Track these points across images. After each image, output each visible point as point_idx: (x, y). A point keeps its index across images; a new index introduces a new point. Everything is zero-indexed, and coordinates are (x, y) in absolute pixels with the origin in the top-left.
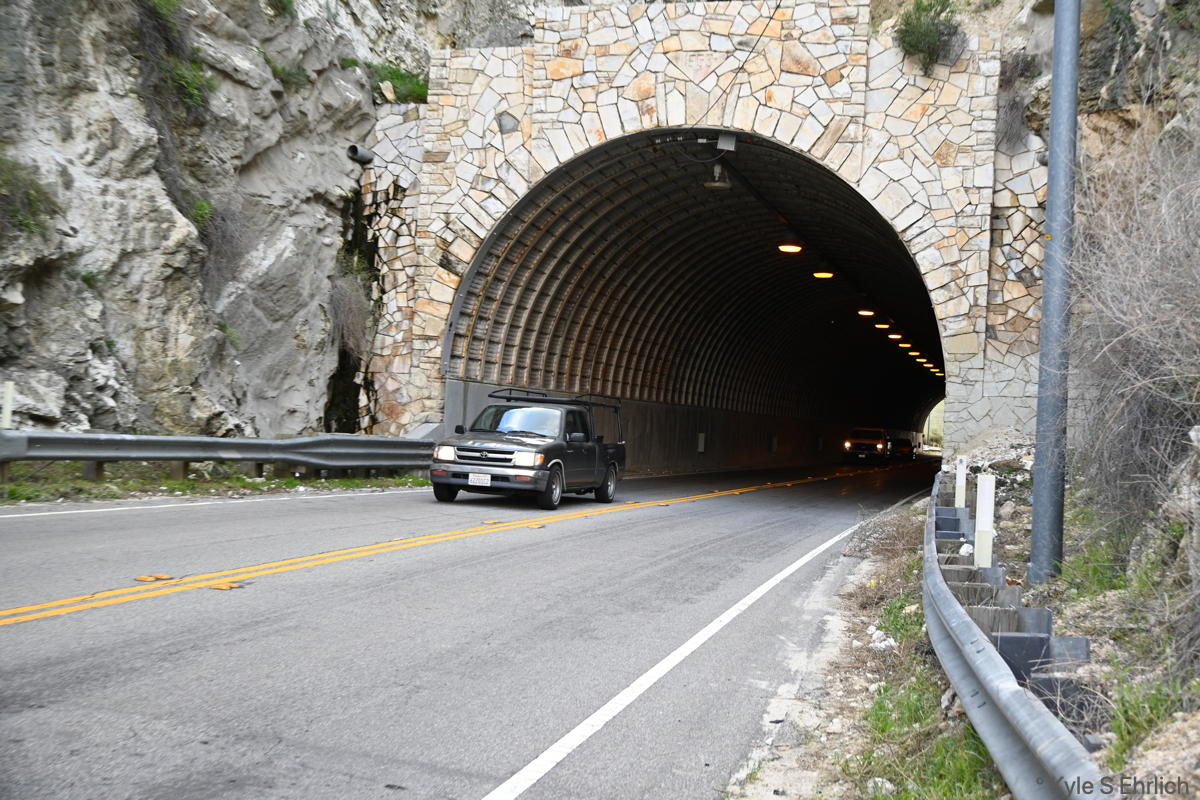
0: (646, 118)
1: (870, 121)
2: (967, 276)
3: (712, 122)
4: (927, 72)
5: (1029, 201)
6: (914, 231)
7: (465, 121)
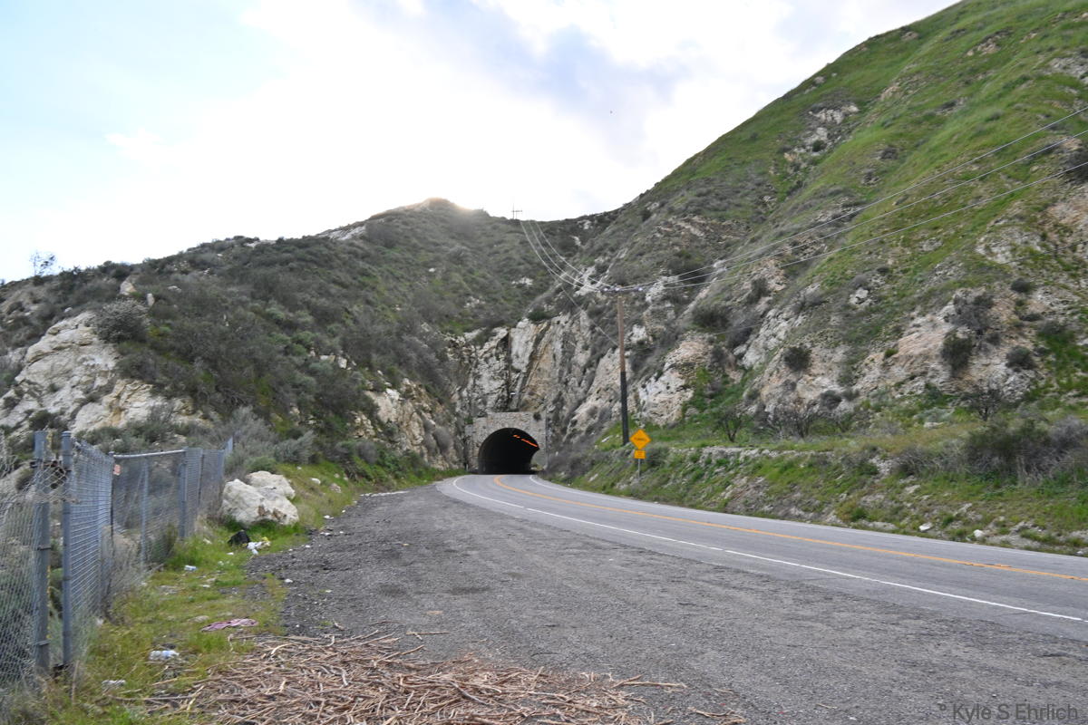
0: (503, 427)
1: (531, 427)
2: (543, 443)
3: (512, 427)
4: (538, 421)
5: (550, 436)
6: (537, 440)
7: (479, 428)
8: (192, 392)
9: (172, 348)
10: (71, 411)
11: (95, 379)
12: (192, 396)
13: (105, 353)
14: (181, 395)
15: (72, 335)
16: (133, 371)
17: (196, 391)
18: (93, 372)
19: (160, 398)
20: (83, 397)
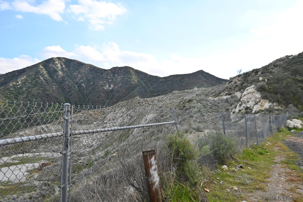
8: (278, 101)
9: (272, 92)
10: (252, 106)
11: (256, 99)
12: (278, 102)
13: (258, 94)
14: (275, 102)
15: (251, 91)
16: (264, 98)
17: (279, 101)
18: (256, 98)
19: (271, 103)
20: (255, 103)
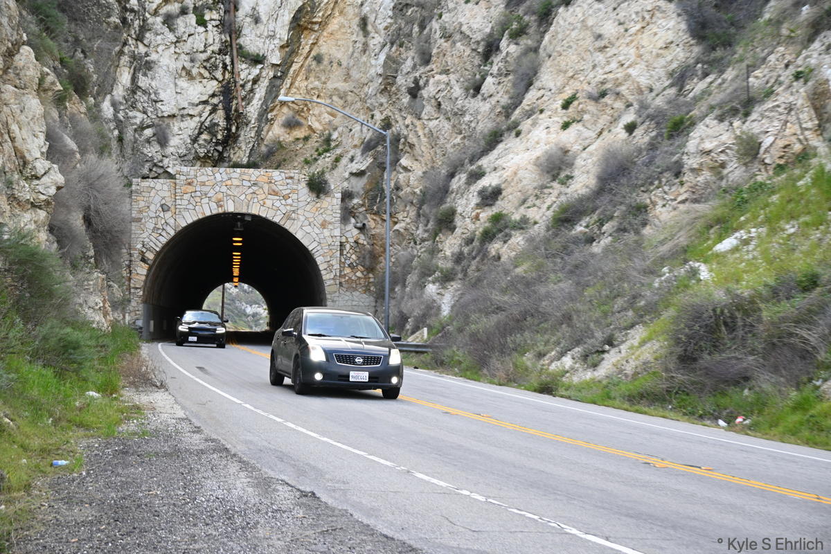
0: (220, 209)
1: (299, 212)
2: (333, 266)
3: (244, 211)
4: (318, 197)
5: (351, 240)
6: (315, 250)
7: (148, 207)
